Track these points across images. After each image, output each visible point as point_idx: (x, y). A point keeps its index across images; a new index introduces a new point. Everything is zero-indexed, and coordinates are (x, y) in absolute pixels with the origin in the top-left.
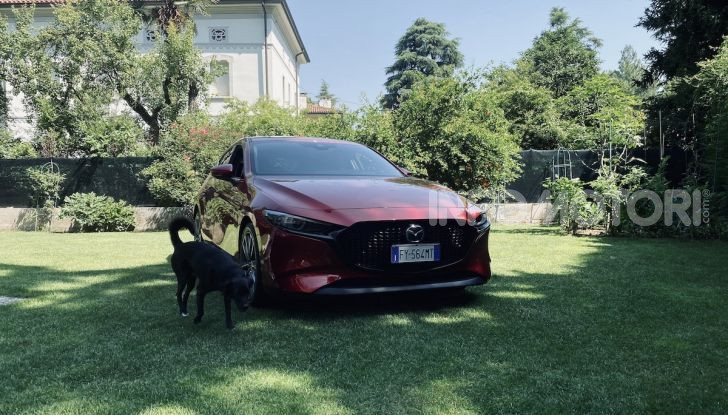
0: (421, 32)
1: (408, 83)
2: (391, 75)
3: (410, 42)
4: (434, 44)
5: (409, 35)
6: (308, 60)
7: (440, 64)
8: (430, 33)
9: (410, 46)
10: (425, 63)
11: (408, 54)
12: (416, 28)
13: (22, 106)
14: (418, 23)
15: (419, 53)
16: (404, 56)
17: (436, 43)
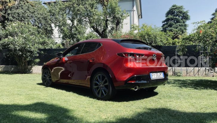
0: (175, 9)
1: (171, 26)
2: (164, 23)
3: (171, 12)
4: (180, 13)
5: (170, 10)
6: (142, 18)
7: (182, 19)
8: (178, 9)
9: (170, 14)
10: (177, 19)
11: (170, 16)
12: (173, 7)
13: (57, 32)
14: (173, 6)
15: (174, 16)
16: (169, 17)
17: (181, 12)
